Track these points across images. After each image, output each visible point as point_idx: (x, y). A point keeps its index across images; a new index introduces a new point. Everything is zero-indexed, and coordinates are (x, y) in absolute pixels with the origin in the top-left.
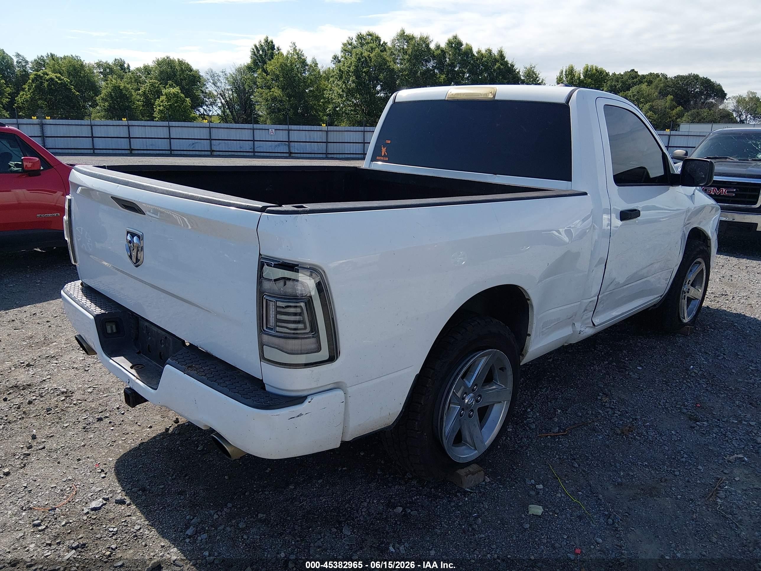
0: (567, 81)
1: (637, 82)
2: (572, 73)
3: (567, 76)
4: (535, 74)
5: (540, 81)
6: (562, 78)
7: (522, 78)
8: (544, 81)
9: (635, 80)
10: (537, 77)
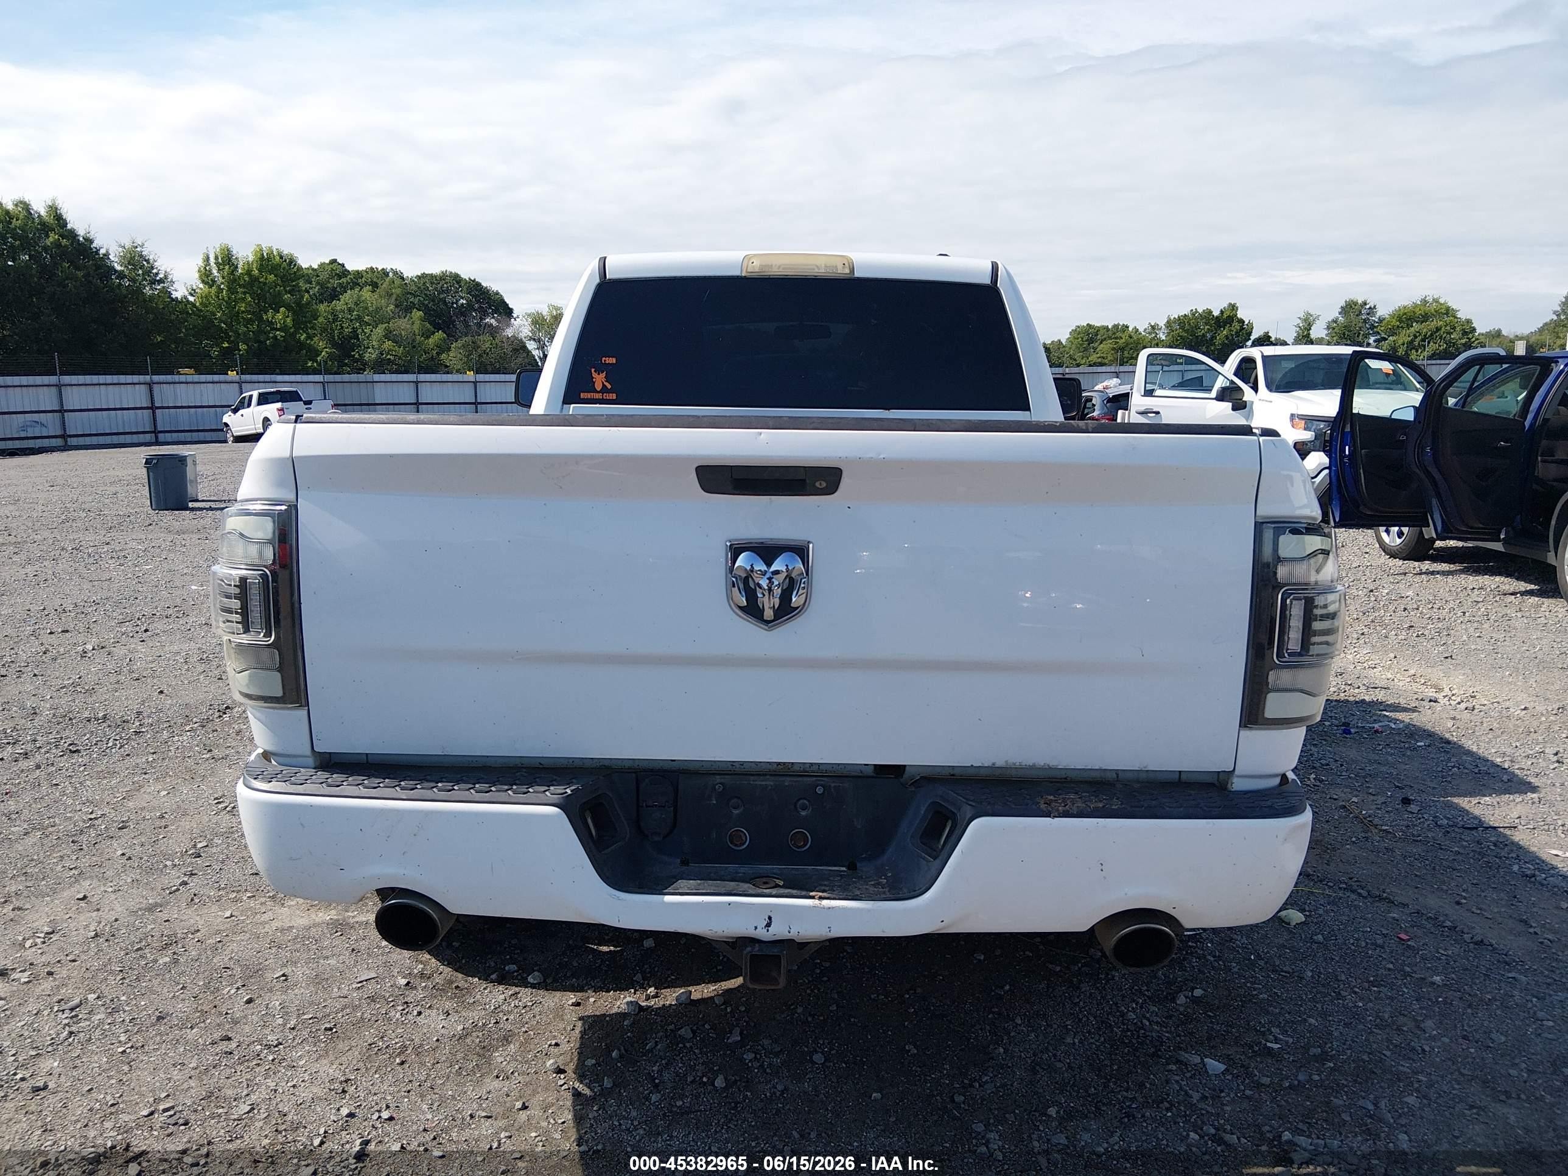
0: (223, 278)
1: (348, 283)
2: (230, 261)
3: (221, 267)
4: (146, 261)
5: (161, 276)
6: (210, 271)
7: (118, 268)
8: (170, 277)
9: (344, 280)
10: (152, 268)
